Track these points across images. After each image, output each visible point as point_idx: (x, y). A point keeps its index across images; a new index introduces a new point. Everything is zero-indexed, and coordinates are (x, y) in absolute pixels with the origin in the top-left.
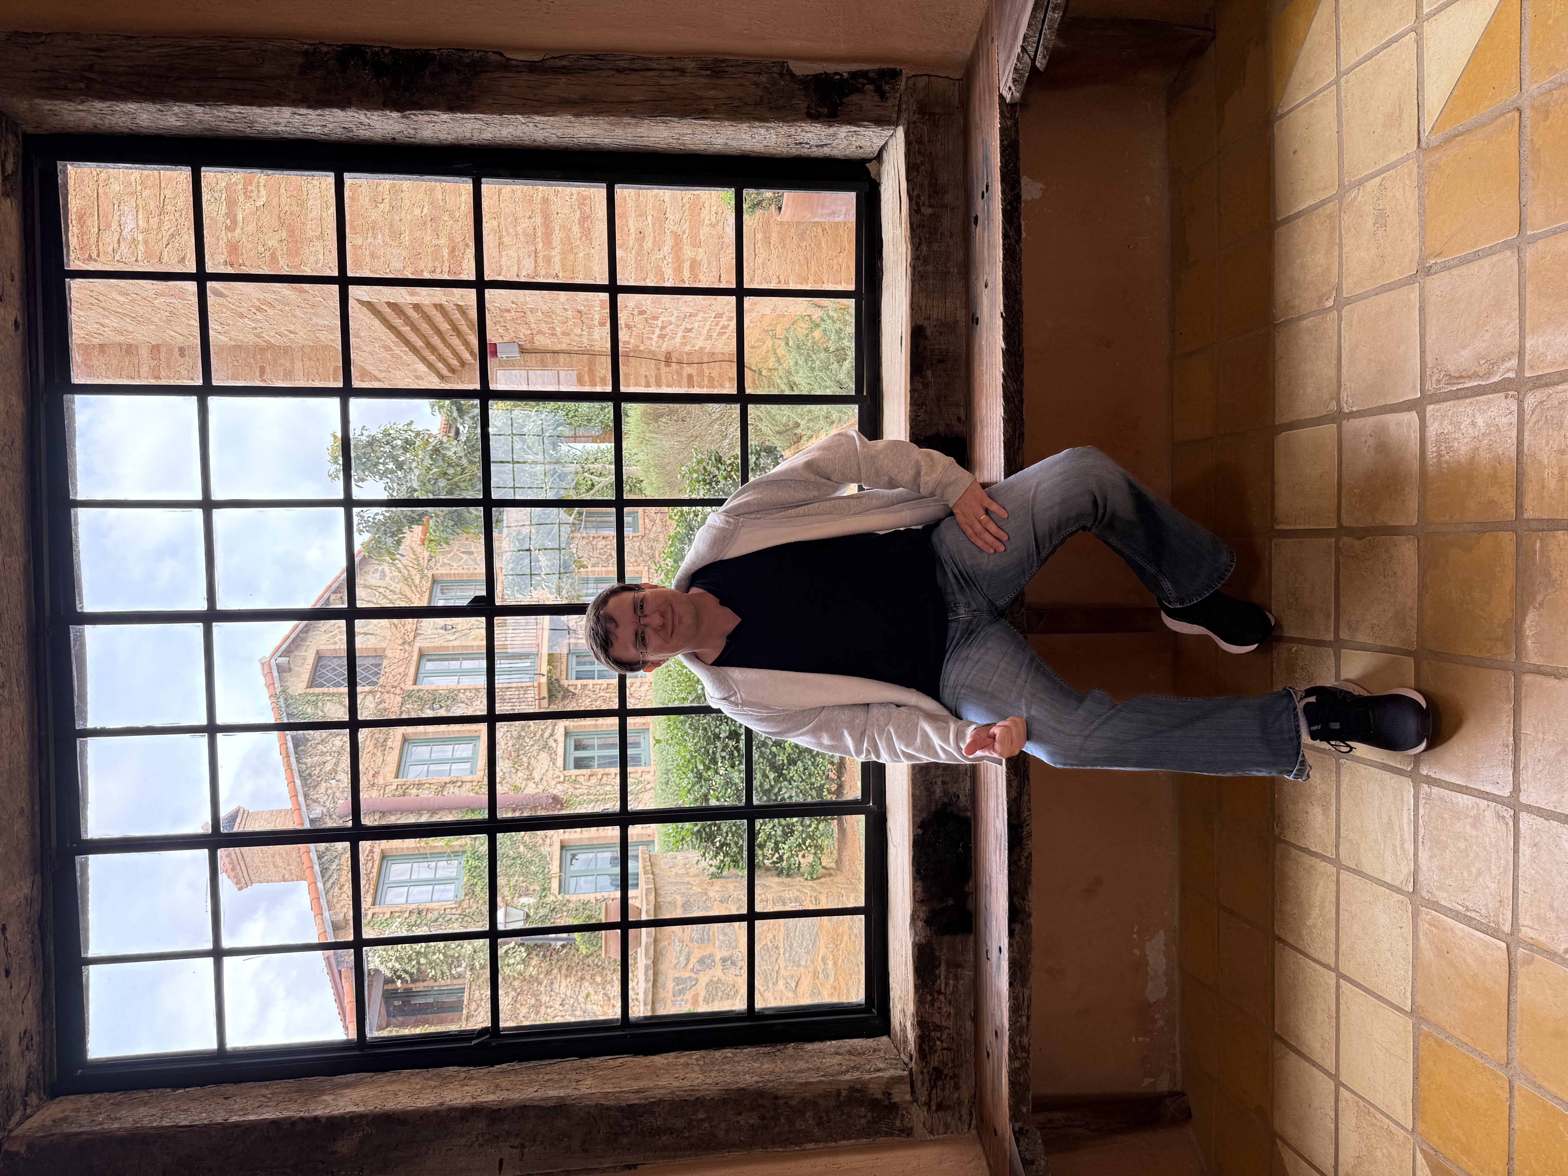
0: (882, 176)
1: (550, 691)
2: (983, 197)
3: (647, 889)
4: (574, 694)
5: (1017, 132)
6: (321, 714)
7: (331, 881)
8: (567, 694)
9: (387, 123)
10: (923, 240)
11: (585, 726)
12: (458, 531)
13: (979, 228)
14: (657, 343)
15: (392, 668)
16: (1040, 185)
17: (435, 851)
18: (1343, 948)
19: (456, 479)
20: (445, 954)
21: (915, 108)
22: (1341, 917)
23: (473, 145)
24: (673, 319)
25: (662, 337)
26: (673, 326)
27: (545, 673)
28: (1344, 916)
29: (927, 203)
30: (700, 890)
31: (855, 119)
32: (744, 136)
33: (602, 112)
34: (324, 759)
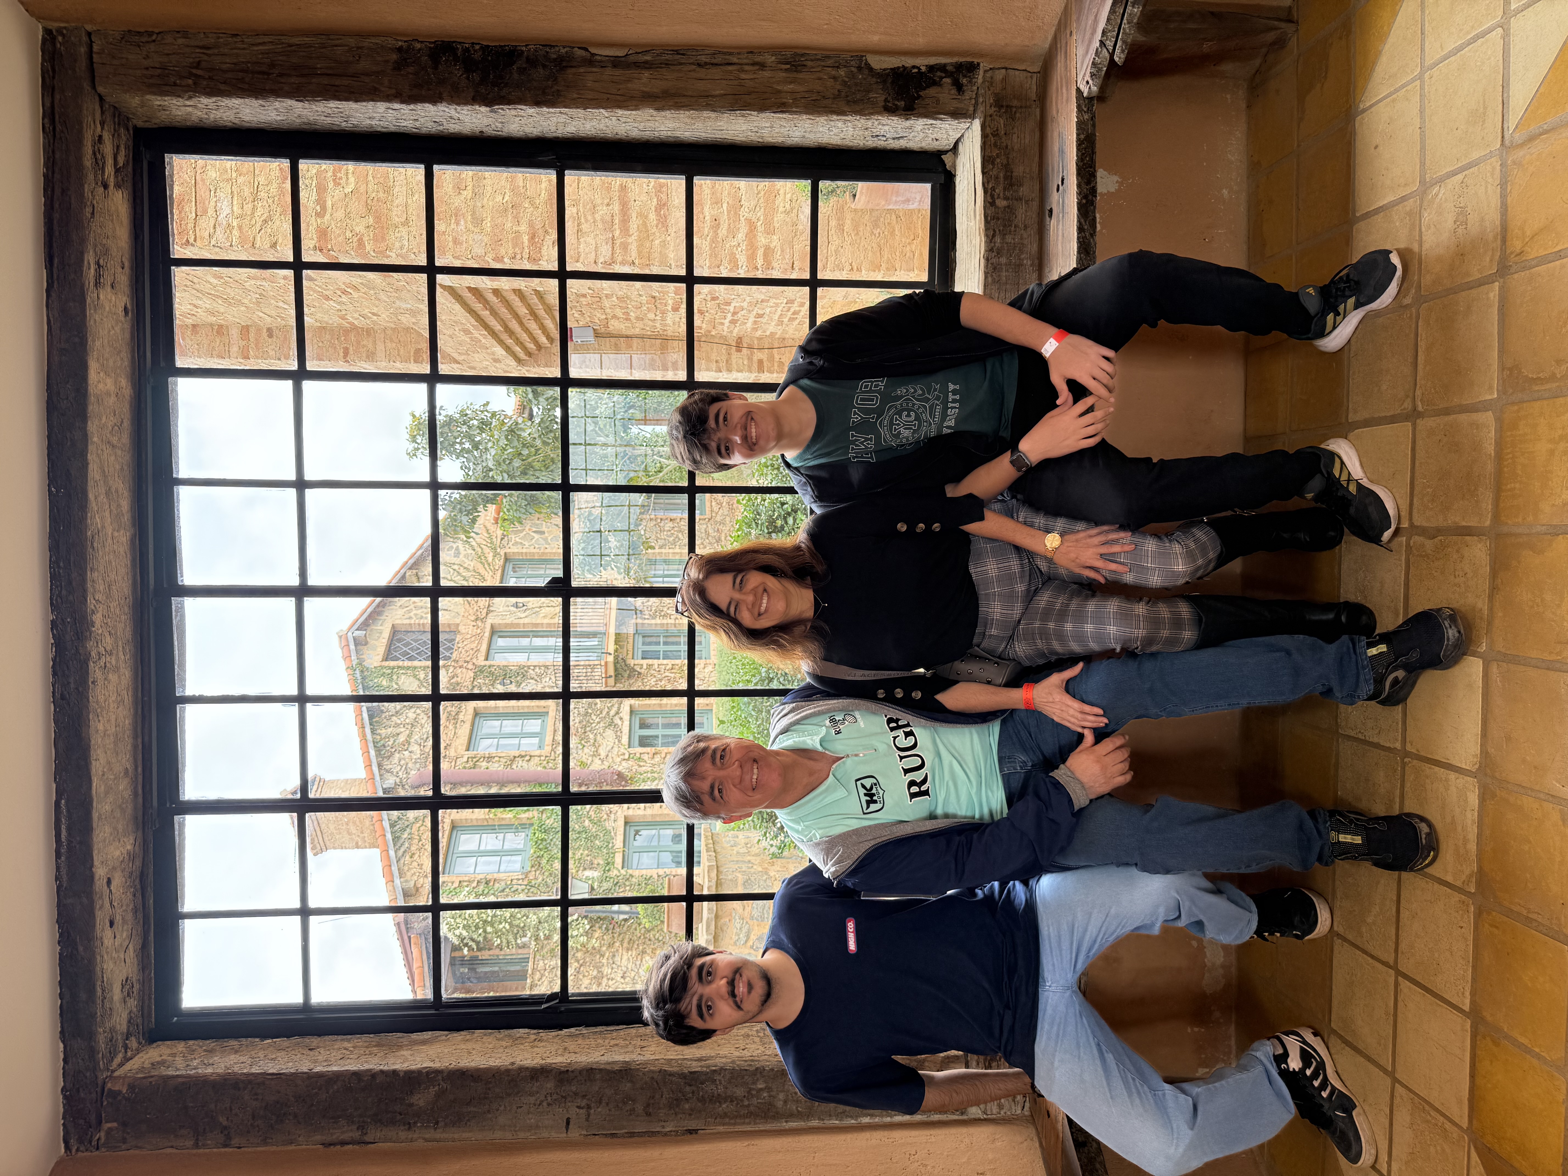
0: (957, 168)
1: (616, 670)
2: (1058, 190)
3: (709, 866)
4: (640, 673)
5: (1094, 126)
6: (395, 686)
7: (402, 850)
8: (633, 673)
9: (476, 118)
10: (997, 232)
11: (650, 705)
12: (531, 511)
13: (1053, 221)
14: (728, 328)
15: (465, 643)
16: (1116, 178)
17: (503, 823)
18: (1403, 946)
19: (530, 460)
20: (510, 924)
21: (992, 101)
22: (1402, 915)
23: (558, 138)
24: (745, 305)
25: (733, 322)
26: (745, 311)
27: (612, 652)
28: (1404, 914)
29: (1001, 195)
30: (760, 869)
31: (931, 113)
32: (821, 129)
33: (683, 106)
34: (398, 731)
